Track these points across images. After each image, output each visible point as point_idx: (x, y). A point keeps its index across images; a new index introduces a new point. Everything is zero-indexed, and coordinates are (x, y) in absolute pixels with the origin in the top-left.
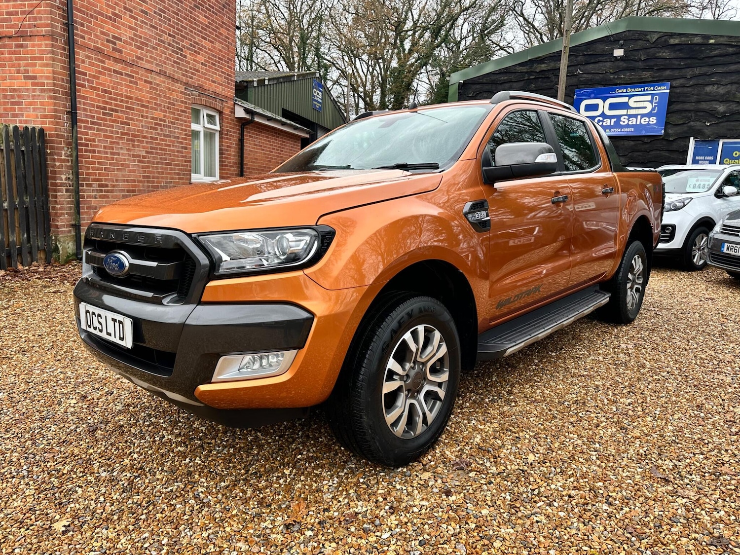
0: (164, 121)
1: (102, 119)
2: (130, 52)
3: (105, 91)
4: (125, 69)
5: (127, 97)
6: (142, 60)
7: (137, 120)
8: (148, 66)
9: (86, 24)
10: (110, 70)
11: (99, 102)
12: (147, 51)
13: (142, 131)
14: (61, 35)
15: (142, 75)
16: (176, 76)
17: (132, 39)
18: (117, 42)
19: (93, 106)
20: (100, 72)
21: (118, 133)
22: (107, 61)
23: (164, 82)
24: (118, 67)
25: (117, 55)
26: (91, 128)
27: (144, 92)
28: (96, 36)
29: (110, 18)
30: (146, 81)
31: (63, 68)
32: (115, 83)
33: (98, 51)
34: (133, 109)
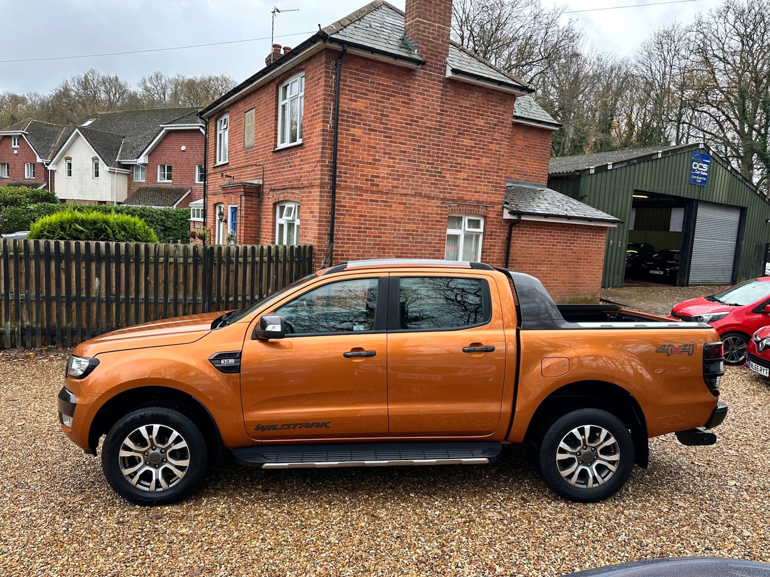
0: (417, 231)
1: (356, 236)
2: (385, 185)
3: (362, 216)
4: (381, 197)
5: (381, 217)
6: (398, 188)
7: (389, 233)
8: (404, 191)
9: (348, 172)
10: (367, 200)
11: (355, 224)
12: (404, 180)
13: (393, 241)
14: (327, 183)
15: (397, 199)
16: (432, 194)
17: (390, 174)
18: (375, 179)
19: (350, 227)
20: (358, 203)
21: (370, 244)
22: (364, 194)
23: (419, 201)
24: (374, 197)
25: (374, 188)
26: (346, 243)
27: (398, 212)
28: (357, 179)
29: (370, 163)
30: (400, 203)
31: (328, 205)
32: (370, 209)
33: (357, 188)
34: (386, 226)
